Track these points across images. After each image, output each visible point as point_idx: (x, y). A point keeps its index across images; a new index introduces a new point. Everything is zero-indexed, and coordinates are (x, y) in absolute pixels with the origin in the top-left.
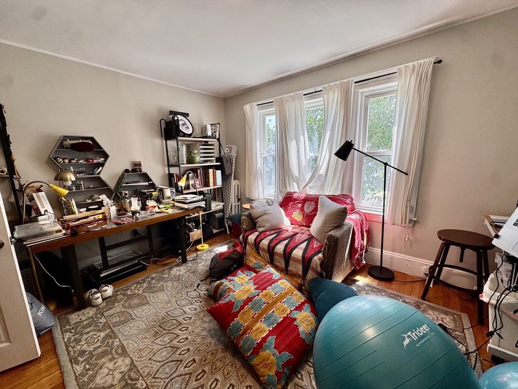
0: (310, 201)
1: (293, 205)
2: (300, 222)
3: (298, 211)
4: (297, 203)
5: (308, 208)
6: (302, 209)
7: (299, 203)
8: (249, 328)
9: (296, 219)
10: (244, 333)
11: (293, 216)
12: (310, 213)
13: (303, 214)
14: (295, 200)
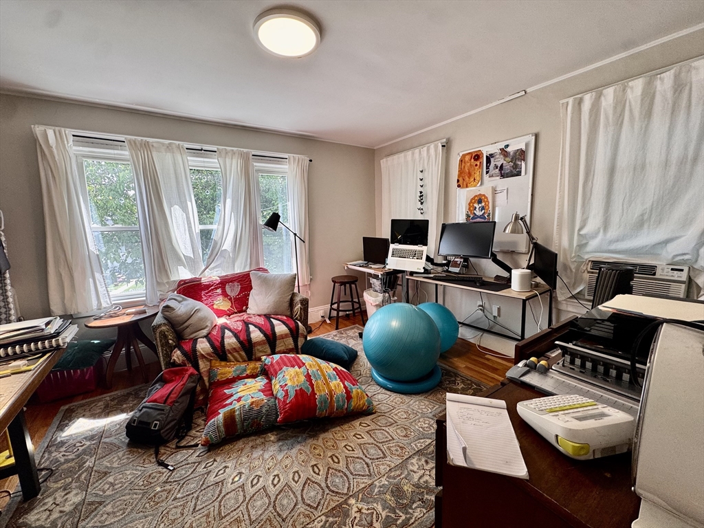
0: (231, 282)
1: (207, 293)
2: (228, 310)
3: (221, 298)
4: (212, 290)
5: (233, 290)
6: (225, 294)
7: (216, 289)
8: (331, 391)
9: (221, 308)
10: (332, 397)
11: (215, 307)
12: (238, 295)
13: (230, 299)
14: (208, 286)
